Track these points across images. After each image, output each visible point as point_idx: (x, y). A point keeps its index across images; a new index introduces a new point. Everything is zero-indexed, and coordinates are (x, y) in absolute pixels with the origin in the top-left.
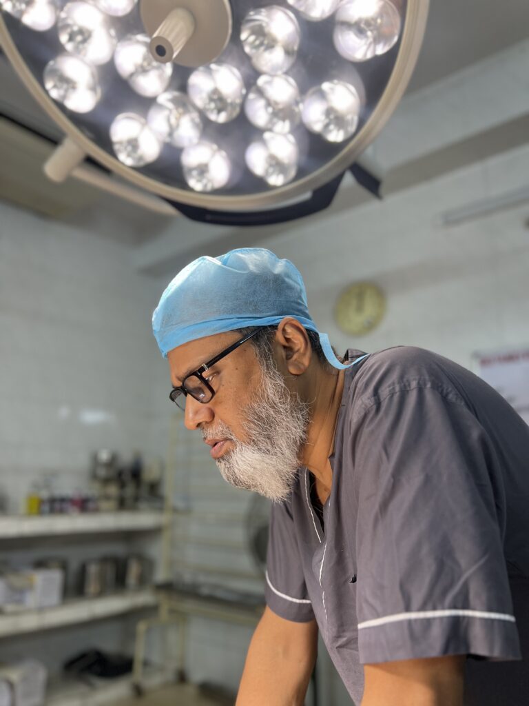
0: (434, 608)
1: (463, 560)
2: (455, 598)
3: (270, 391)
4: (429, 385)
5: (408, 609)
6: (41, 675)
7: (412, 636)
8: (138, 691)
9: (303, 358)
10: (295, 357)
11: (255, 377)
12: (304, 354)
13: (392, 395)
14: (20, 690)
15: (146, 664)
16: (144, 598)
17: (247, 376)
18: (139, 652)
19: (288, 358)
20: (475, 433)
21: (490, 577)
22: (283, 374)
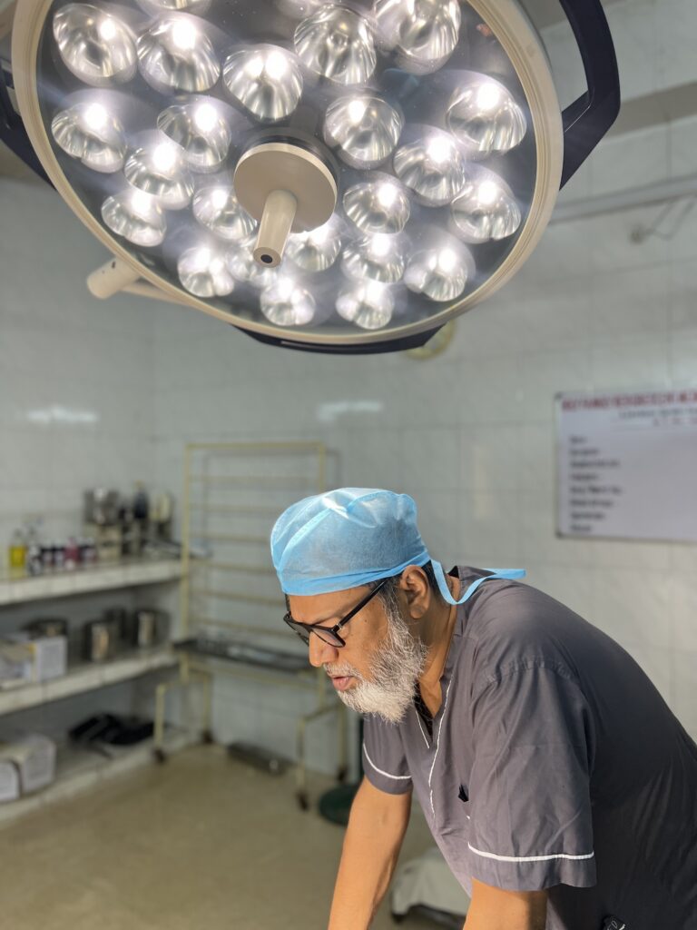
0: (537, 855)
1: (561, 816)
2: (553, 846)
3: (397, 640)
4: (543, 665)
5: (517, 855)
6: (50, 751)
7: (519, 875)
8: (160, 757)
9: (424, 601)
10: (416, 601)
11: (382, 628)
12: (424, 598)
13: (512, 674)
14: (25, 771)
15: (166, 726)
16: (162, 658)
17: (375, 627)
18: (158, 713)
19: (411, 601)
20: (578, 705)
21: (580, 830)
22: (406, 621)
